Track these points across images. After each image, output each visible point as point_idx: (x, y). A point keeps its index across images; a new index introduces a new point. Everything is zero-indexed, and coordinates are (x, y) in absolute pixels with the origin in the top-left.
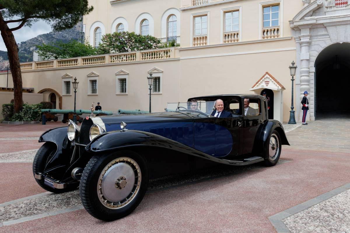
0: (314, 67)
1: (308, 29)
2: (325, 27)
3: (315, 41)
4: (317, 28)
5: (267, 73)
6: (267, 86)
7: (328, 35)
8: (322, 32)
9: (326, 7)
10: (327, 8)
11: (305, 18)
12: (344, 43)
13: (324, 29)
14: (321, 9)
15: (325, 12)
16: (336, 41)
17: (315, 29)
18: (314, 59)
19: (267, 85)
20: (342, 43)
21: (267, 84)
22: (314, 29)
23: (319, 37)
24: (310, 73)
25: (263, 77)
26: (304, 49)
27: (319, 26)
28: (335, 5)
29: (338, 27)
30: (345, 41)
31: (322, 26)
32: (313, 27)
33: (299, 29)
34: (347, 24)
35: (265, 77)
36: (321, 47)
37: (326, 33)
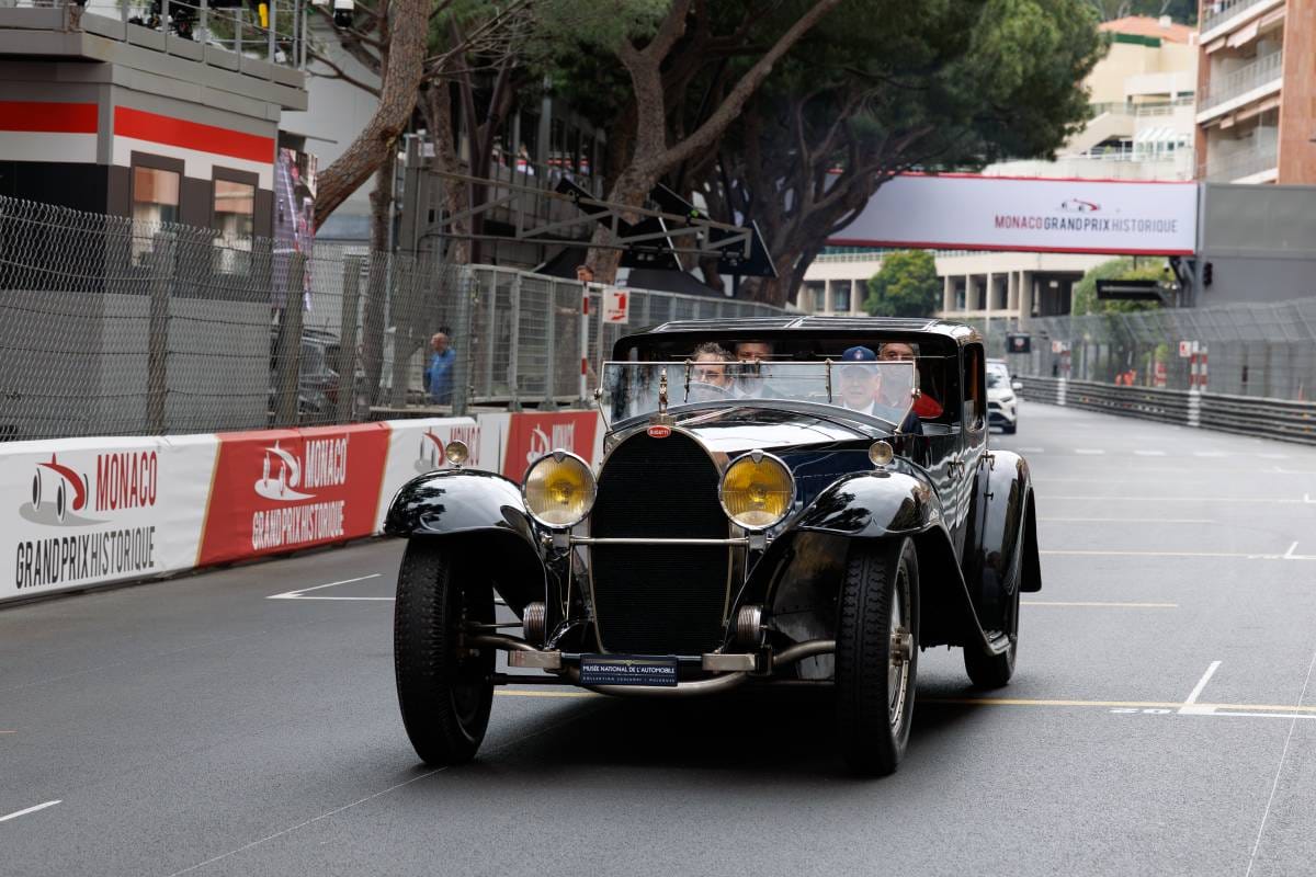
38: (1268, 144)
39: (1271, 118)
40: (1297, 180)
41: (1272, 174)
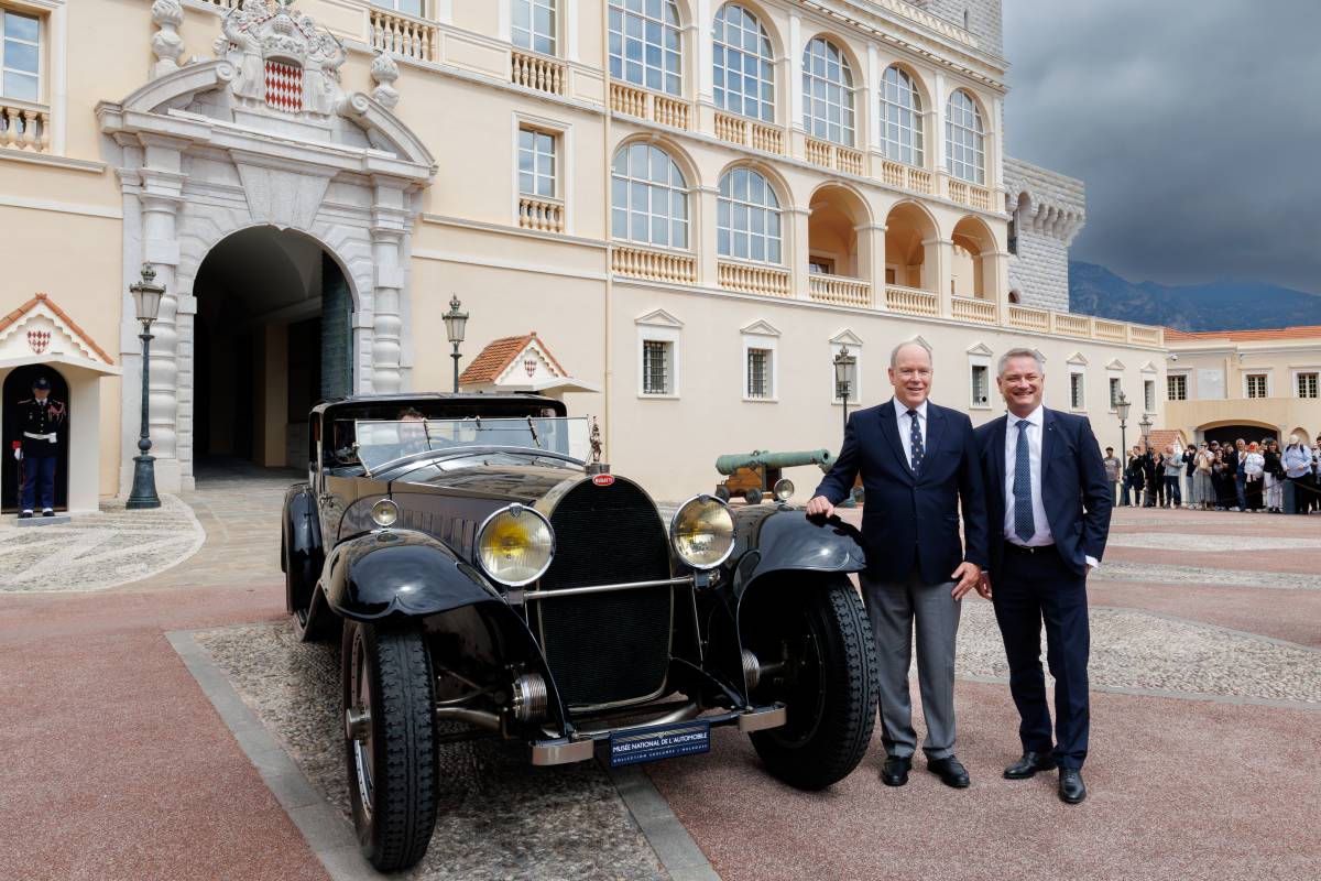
0: (194, 295)
1: (178, 155)
2: (234, 164)
3: (196, 203)
4: (204, 158)
5: (41, 298)
6: (38, 352)
7: (242, 192)
8: (221, 176)
9: (235, 95)
10: (239, 98)
11: (171, 111)
12: (288, 231)
13: (227, 169)
14: (218, 96)
15: (234, 113)
16: (267, 220)
17: (195, 161)
18: (193, 267)
19: (37, 347)
20: (285, 230)
21: (39, 344)
22: (193, 157)
23: (212, 193)
24: (180, 318)
25: (22, 312)
26: (159, 224)
27: (212, 154)
28: (264, 98)
29: (274, 173)
30: (293, 225)
31: (223, 156)
32: (193, 151)
33: (137, 144)
34: (300, 173)
35: (33, 313)
36: (218, 228)
37: (236, 184)
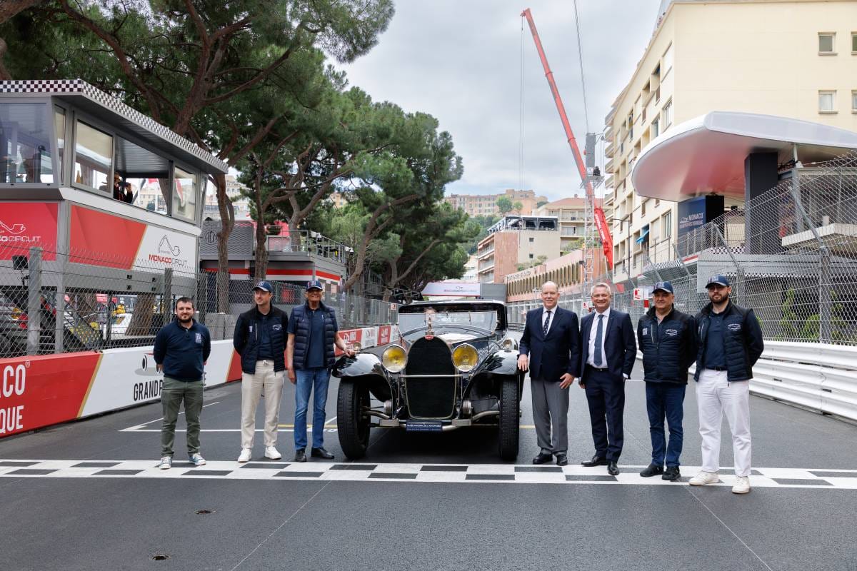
38: (492, 276)
39: (492, 272)
40: (497, 282)
41: (493, 282)
